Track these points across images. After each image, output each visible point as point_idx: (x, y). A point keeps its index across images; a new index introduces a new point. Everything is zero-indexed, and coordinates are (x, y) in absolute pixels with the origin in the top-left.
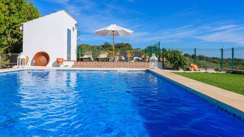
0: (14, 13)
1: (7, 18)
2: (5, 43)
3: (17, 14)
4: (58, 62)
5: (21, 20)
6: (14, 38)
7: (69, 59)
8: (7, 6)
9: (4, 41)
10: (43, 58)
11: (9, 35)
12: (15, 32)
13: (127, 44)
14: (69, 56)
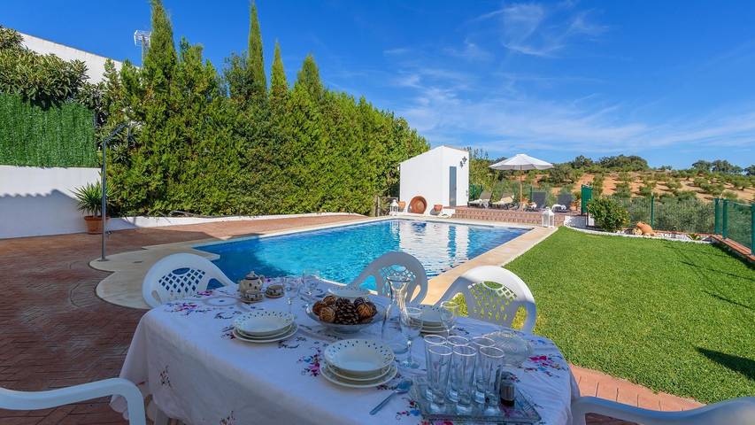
0: (392, 150)
1: (385, 157)
2: (384, 184)
3: (397, 150)
4: (436, 210)
5: (401, 156)
6: (394, 177)
7: (453, 204)
8: (385, 145)
9: (382, 182)
10: (420, 204)
11: (388, 176)
12: (394, 171)
13: (633, 159)
14: (452, 200)
